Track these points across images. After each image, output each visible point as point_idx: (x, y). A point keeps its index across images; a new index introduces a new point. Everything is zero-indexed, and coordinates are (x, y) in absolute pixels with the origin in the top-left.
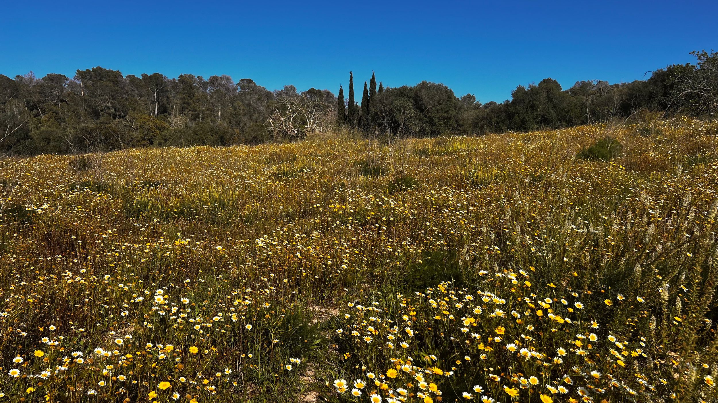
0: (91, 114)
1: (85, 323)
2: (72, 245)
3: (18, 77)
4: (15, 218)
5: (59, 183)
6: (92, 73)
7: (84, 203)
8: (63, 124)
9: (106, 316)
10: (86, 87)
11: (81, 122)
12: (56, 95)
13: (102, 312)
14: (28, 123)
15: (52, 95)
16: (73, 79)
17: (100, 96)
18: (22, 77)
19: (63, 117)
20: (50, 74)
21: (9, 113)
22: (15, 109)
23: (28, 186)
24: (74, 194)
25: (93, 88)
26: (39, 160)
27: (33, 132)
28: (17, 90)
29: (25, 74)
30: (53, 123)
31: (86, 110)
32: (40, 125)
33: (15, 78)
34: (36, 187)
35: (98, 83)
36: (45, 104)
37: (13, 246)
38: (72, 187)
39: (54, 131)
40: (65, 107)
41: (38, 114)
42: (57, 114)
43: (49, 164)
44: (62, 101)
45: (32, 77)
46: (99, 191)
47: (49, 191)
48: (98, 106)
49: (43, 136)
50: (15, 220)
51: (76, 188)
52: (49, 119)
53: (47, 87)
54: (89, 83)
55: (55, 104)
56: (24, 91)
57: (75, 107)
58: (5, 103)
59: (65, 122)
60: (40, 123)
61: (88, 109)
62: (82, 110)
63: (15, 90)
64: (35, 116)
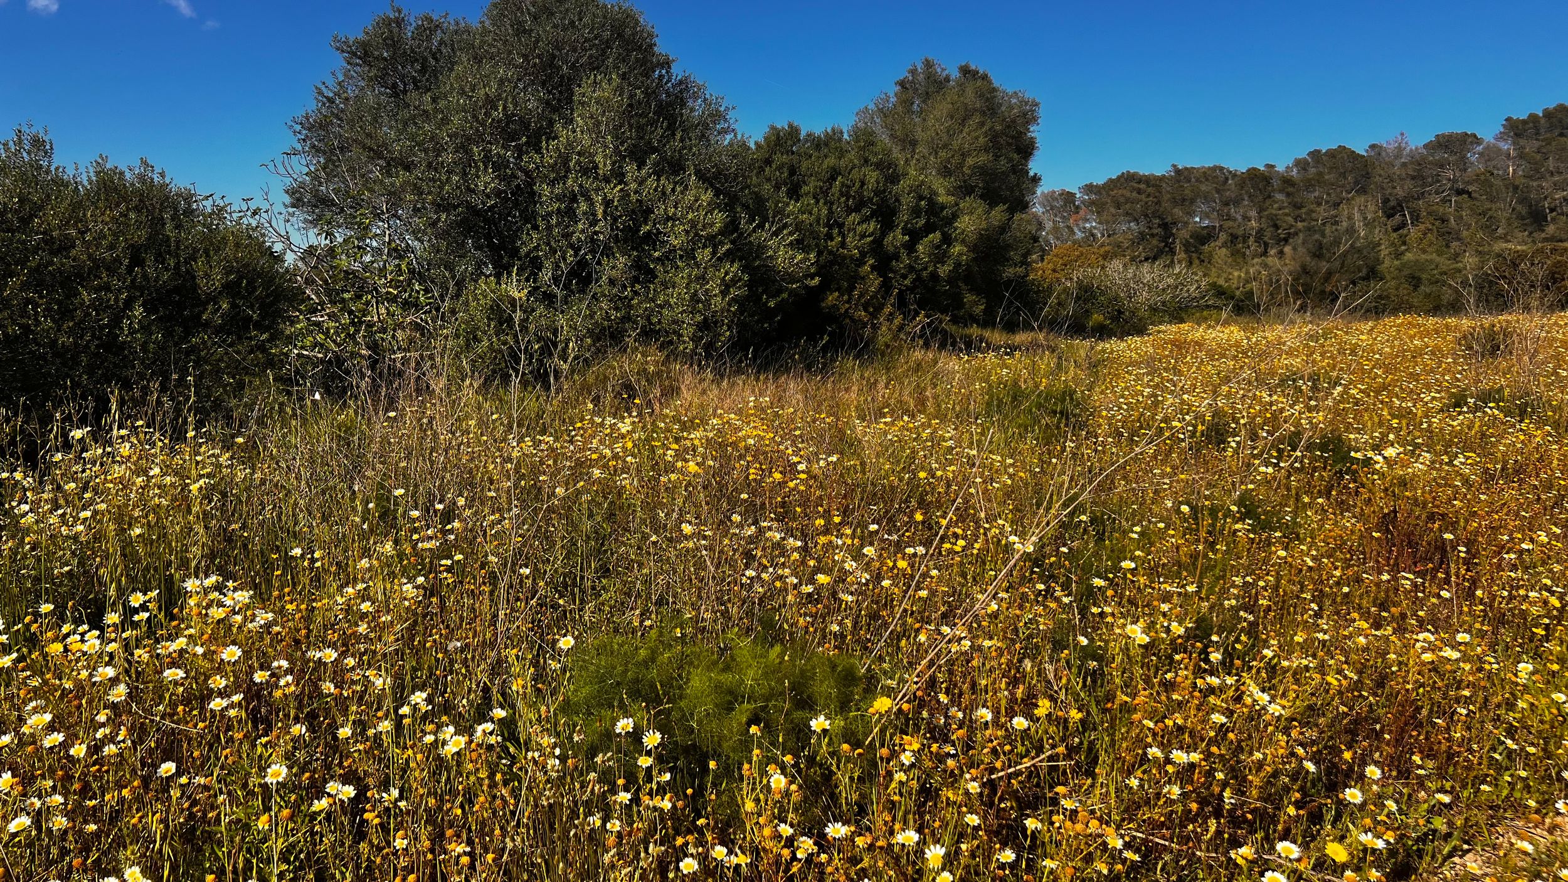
0: (1523, 218)
1: (1451, 769)
2: (1442, 550)
3: (1373, 147)
4: (1325, 463)
5: (1428, 387)
6: (1543, 121)
7: (1481, 444)
8: (1455, 244)
9: (1507, 769)
10: (1521, 156)
11: (1496, 238)
12: (1449, 180)
13: (1497, 756)
14: (1379, 244)
15: (1438, 181)
16: (1492, 141)
17: (1552, 174)
18: (1381, 147)
19: (1456, 227)
20: (1443, 135)
21: (1345, 224)
22: (1357, 216)
23: (1361, 391)
24: (1461, 417)
25: (1538, 157)
26: (1391, 327)
27: (1387, 263)
28: (1368, 176)
29: (1386, 138)
30: (1431, 244)
31: (1514, 209)
32: (1403, 248)
33: (1367, 151)
34: (1378, 392)
35: (1554, 144)
36: (1421, 202)
37: (1313, 529)
38: (1458, 402)
39: (1431, 261)
40: (1464, 206)
41: (1403, 225)
42: (1443, 221)
43: (1412, 338)
44: (1459, 192)
45: (1403, 145)
46: (1522, 414)
47: (1404, 405)
48: (1546, 198)
49: (1406, 272)
50: (1325, 468)
51: (1466, 403)
52: (1425, 234)
53: (1431, 163)
54: (1531, 146)
55: (1444, 201)
56: (1380, 176)
57: (1488, 205)
58: (1339, 205)
59: (1459, 239)
60: (1404, 243)
61: (1519, 208)
62: (1503, 212)
63: (1363, 176)
64: (1395, 230)
